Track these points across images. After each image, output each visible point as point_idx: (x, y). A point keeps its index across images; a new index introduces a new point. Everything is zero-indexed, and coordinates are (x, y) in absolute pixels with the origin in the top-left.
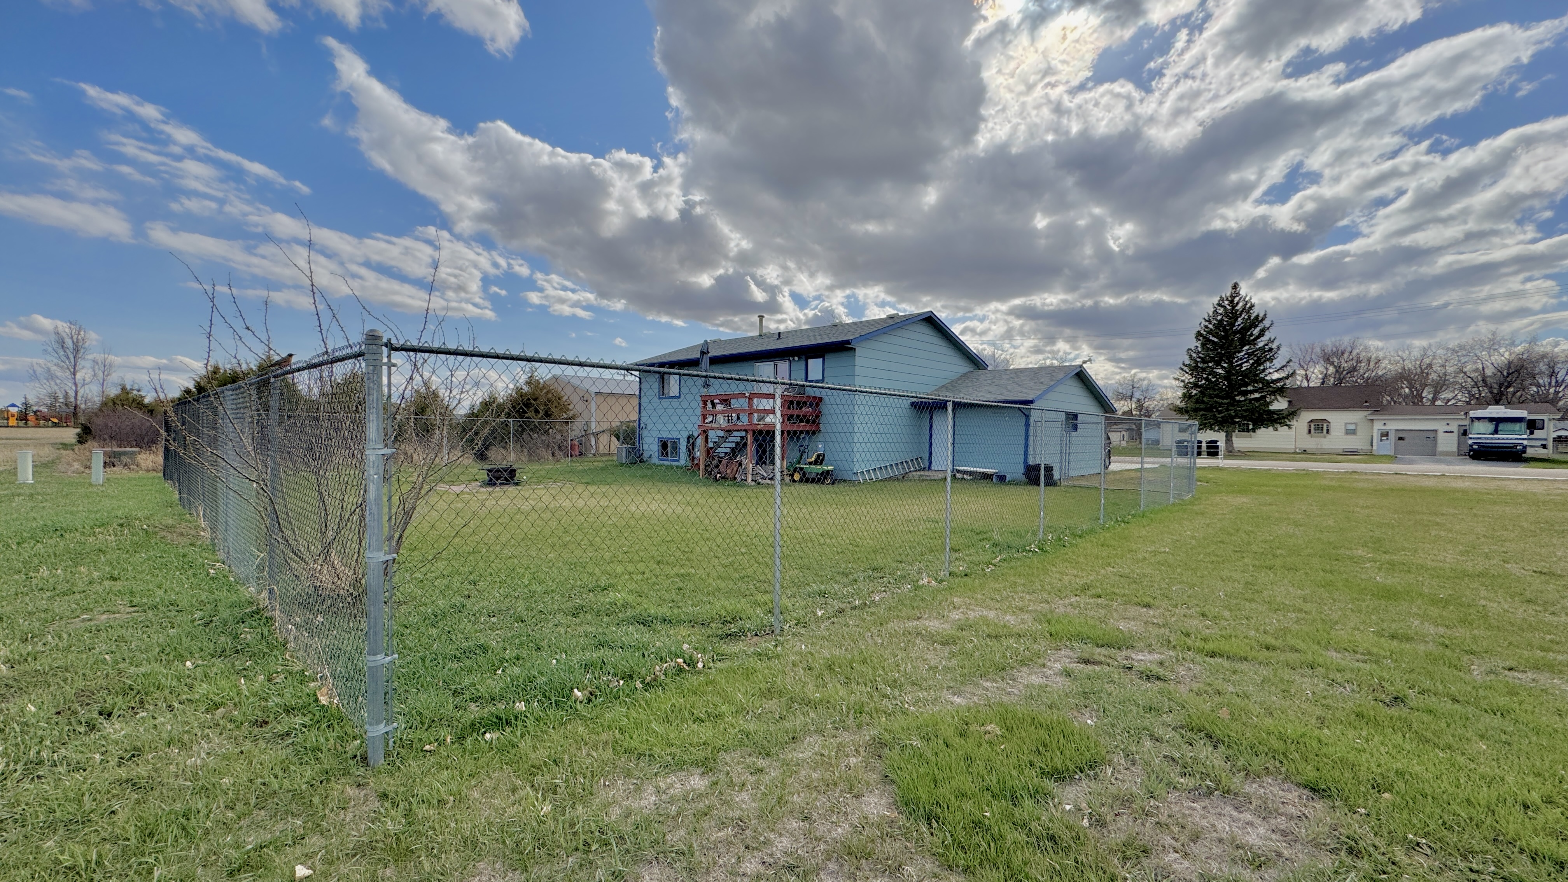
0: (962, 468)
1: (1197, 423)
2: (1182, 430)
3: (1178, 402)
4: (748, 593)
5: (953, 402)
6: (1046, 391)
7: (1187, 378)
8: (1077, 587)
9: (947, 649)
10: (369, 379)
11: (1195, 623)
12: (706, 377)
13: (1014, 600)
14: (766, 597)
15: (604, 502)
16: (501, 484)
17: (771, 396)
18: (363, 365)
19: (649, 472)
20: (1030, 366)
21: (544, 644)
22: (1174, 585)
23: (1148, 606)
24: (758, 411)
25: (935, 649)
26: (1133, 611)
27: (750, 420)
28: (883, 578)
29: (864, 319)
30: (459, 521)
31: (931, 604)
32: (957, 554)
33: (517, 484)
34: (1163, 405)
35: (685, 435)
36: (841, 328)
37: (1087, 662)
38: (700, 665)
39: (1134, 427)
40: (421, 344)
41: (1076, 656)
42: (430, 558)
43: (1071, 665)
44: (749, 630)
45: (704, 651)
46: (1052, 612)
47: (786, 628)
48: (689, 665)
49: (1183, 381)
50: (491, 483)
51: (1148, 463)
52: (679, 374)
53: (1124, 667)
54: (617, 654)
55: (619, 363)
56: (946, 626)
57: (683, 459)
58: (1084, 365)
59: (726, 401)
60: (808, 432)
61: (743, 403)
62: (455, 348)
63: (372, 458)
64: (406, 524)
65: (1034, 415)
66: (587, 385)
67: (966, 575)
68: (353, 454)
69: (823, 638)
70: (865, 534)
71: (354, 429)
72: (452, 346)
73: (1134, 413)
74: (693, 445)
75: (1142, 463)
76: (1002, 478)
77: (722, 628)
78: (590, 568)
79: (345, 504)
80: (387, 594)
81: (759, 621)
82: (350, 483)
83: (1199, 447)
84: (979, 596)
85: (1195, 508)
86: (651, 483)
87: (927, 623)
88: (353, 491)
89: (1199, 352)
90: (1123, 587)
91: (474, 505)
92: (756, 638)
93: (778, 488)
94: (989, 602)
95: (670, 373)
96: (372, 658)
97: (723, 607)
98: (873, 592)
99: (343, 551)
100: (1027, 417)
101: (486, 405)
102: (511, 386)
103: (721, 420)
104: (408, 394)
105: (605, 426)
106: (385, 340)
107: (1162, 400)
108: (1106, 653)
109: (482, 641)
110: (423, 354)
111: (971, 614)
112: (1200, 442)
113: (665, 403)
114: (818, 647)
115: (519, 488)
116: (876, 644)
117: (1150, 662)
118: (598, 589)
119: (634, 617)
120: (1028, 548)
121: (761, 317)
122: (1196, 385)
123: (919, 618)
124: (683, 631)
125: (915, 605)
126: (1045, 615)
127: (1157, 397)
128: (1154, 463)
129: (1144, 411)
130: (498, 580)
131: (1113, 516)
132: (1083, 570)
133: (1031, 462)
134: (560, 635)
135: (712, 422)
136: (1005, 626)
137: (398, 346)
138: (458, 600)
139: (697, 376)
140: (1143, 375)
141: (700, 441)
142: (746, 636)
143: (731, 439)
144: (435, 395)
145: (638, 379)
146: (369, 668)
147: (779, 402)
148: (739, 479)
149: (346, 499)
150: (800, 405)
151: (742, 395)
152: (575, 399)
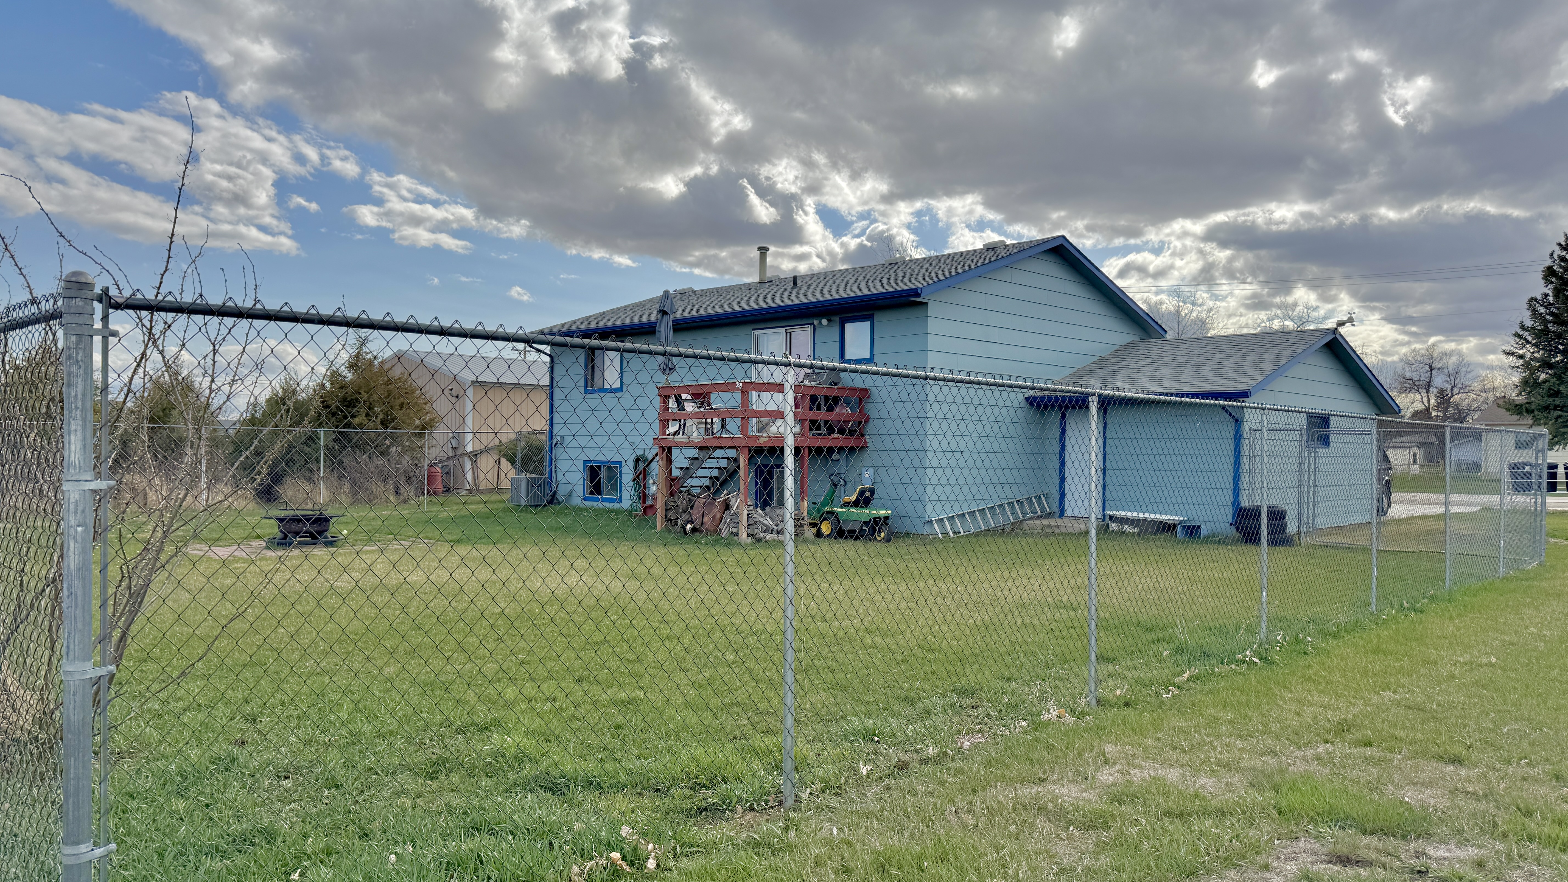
0: (1117, 513)
1: (1545, 431)
2: (1519, 445)
3: (1514, 395)
4: (738, 733)
5: (1100, 396)
6: (1271, 377)
7: (1528, 351)
8: (1328, 725)
9: (1093, 837)
10: (69, 358)
11: (1543, 792)
12: (664, 354)
13: (1215, 749)
14: (770, 741)
15: (484, 574)
16: (300, 543)
17: (778, 387)
18: (60, 333)
19: (567, 521)
20: (1245, 331)
21: (376, 826)
22: (1506, 724)
23: (1457, 761)
24: (758, 414)
25: (1070, 838)
26: (1429, 769)
27: (744, 429)
28: (976, 707)
29: (947, 252)
30: (228, 609)
31: (1065, 756)
32: (1111, 668)
33: (330, 544)
34: (1486, 401)
35: (628, 456)
36: (903, 268)
37: (1344, 861)
38: (651, 864)
39: (1434, 439)
40: (160, 297)
41: (1325, 850)
42: (175, 674)
43: (1316, 867)
44: (740, 799)
45: (659, 838)
46: (1282, 771)
47: (805, 796)
48: (632, 864)
49: (1521, 357)
50: (283, 542)
51: (1458, 504)
52: (623, 351)
53: (1412, 872)
54: (504, 845)
55: (511, 330)
56: (1090, 795)
57: (628, 498)
58: (1342, 330)
59: (701, 396)
60: (841, 450)
61: (732, 400)
62: (220, 303)
63: (74, 496)
64: (134, 613)
65: (1251, 419)
66: (454, 367)
67: (1127, 704)
68: (41, 490)
69: (870, 815)
70: (945, 628)
71: (42, 447)
72: (215, 299)
73: (1434, 414)
74: (645, 473)
75: (1447, 504)
76: (1192, 531)
77: (691, 797)
78: (458, 689)
79: (25, 579)
80: (98, 738)
81: (757, 784)
82: (35, 539)
83: (1553, 476)
84: (1151, 742)
85: (1544, 584)
86: (569, 540)
87: (1056, 789)
88: (40, 557)
89: (1550, 304)
90: (1413, 728)
91: (253, 580)
92: (750, 816)
93: (790, 546)
94: (1169, 753)
95: (601, 348)
96: (68, 850)
97: (693, 758)
98: (959, 732)
99: (21, 660)
100: (1238, 422)
101: (277, 403)
102: (322, 370)
103: (695, 431)
104: (137, 382)
105: (487, 440)
106: (98, 290)
107: (1484, 390)
108: (1381, 845)
109: (266, 822)
110: (163, 314)
111: (1136, 775)
112: (1553, 466)
113: (594, 399)
114: (861, 832)
115: (332, 550)
116: (965, 826)
117: (1461, 861)
118: (473, 729)
119: (536, 779)
120: (1239, 656)
121: (763, 250)
122: (1546, 364)
123: (1042, 781)
124: (622, 802)
125: (1035, 756)
126: (1269, 777)
127: (1476, 386)
128: (1469, 505)
129: (1451, 411)
130: (296, 713)
131: (1395, 601)
132: (1338, 696)
133: (1245, 503)
134: (404, 810)
135: (676, 433)
136: (1197, 796)
137: (120, 300)
138: (222, 748)
139: (649, 352)
140: (1451, 346)
141: (657, 469)
142: (733, 811)
143: (709, 463)
144: (187, 387)
145: (547, 359)
146: (67, 868)
147: (790, 396)
148: (724, 533)
149: (27, 569)
150: (832, 402)
151: (728, 387)
152: (432, 391)
